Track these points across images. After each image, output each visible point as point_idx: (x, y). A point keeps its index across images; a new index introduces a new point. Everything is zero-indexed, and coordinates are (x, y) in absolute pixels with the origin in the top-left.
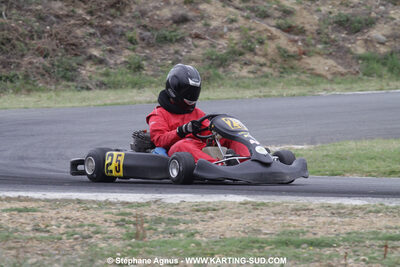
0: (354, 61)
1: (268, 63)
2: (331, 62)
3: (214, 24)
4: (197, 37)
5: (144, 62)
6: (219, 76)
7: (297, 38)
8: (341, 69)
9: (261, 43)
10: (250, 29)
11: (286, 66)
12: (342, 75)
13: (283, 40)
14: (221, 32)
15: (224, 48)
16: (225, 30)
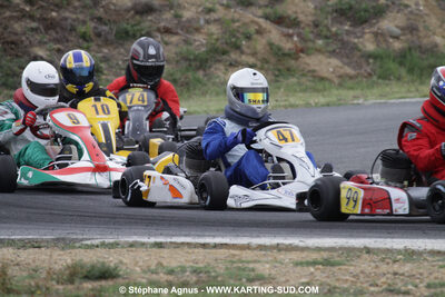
0: (363, 60)
1: (259, 64)
2: (335, 62)
3: (187, 14)
4: (167, 31)
5: (103, 65)
6: (199, 81)
7: (291, 31)
8: (349, 71)
9: (248, 37)
10: (233, 21)
11: (280, 67)
12: (351, 78)
13: (275, 34)
14: (195, 25)
15: (202, 45)
16: (202, 22)
